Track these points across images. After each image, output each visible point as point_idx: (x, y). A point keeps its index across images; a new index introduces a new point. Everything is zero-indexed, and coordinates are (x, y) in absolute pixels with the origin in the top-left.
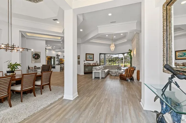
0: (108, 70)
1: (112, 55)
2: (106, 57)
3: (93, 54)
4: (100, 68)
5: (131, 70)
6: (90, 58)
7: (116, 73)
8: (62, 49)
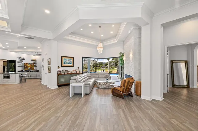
0: (94, 79)
1: (96, 60)
2: (90, 62)
3: (73, 58)
4: (83, 78)
5: (130, 82)
6: (69, 63)
7: (105, 85)
8: (25, 49)
